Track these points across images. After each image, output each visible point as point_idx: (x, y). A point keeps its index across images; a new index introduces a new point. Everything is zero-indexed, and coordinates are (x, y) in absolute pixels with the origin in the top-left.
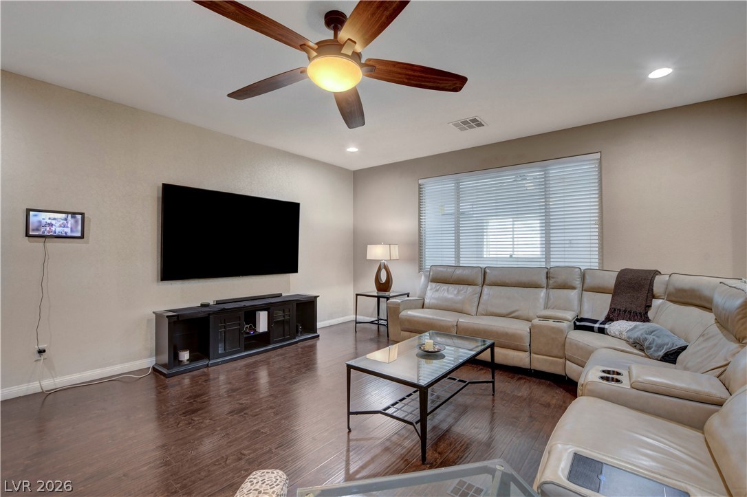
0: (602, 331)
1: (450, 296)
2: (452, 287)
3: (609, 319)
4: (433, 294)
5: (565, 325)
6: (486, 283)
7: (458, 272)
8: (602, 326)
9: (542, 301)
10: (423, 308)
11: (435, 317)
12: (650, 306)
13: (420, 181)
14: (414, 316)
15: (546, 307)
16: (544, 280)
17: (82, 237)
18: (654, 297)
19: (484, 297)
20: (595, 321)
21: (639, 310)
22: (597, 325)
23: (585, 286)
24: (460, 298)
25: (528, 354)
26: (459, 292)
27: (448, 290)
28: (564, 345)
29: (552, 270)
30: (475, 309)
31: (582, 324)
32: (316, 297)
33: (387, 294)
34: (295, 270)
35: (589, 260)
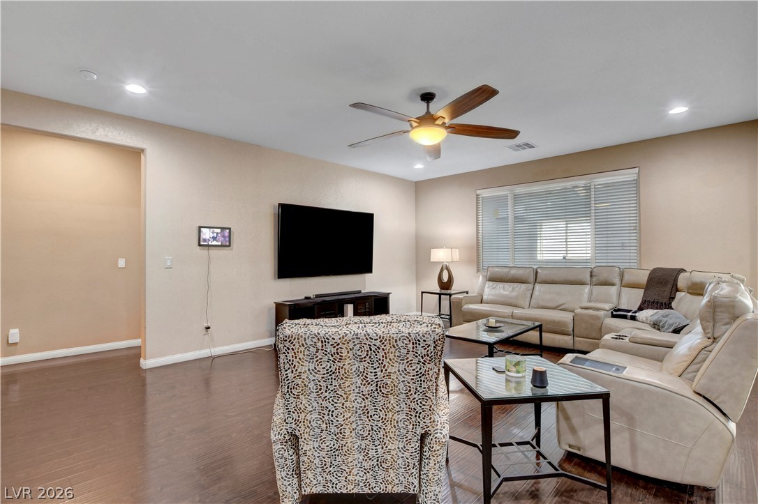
0: (633, 318)
1: (505, 293)
2: (507, 285)
3: (640, 309)
4: (490, 291)
5: (602, 313)
6: (537, 281)
7: (513, 272)
8: (634, 314)
9: (586, 296)
10: (481, 303)
11: (493, 309)
12: (674, 298)
13: (478, 192)
14: (475, 309)
15: (590, 300)
16: (589, 278)
17: (229, 246)
18: (677, 290)
19: (536, 293)
20: (629, 311)
21: (665, 301)
22: (630, 314)
23: (623, 282)
24: (514, 294)
25: (571, 337)
26: (513, 289)
27: (504, 287)
28: (601, 329)
29: (595, 270)
30: (527, 303)
31: (618, 313)
32: (389, 294)
33: (448, 292)
34: (370, 271)
35: (628, 261)
